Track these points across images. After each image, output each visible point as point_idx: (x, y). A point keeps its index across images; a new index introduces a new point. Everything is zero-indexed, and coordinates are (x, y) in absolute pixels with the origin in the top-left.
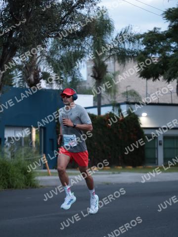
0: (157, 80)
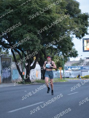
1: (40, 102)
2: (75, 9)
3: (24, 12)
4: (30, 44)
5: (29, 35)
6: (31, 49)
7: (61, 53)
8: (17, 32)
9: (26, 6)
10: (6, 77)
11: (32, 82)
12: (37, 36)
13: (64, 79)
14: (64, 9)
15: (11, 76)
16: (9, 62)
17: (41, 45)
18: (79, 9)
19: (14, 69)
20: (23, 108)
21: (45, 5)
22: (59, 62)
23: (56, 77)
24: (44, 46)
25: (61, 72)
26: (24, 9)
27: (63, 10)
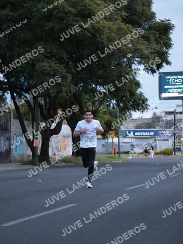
1: (68, 204)
2: (143, 11)
3: (38, 16)
5: (48, 64)
6: (52, 93)
7: (114, 102)
9: (43, 3)
12: (65, 67)
13: (119, 156)
14: (121, 11)
15: (10, 148)
16: (7, 121)
17: (72, 85)
18: (152, 12)
19: (17, 134)
20: (32, 217)
21: (83, 3)
22: (108, 121)
23: (104, 151)
24: (79, 88)
25: (114, 141)
26: (38, 11)
27: (119, 13)
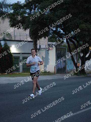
0: (20, 29)
4: (86, 35)
5: (85, 25)
8: (72, 22)
10: (60, 68)
11: (87, 73)
15: (65, 66)
16: (64, 53)
19: (69, 59)
